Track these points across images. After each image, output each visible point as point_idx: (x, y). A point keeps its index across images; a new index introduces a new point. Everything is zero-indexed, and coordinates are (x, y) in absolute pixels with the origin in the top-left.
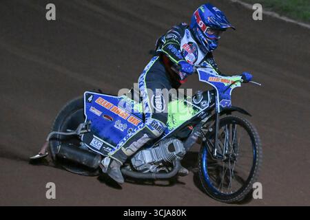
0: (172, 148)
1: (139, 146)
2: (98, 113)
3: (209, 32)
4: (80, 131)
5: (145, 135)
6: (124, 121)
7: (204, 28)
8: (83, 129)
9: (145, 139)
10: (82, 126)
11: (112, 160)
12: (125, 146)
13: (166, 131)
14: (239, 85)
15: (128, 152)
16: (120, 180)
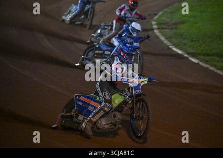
1: (99, 117)
2: (81, 104)
3: (127, 57)
4: (73, 113)
5: (102, 111)
6: (93, 106)
7: (124, 55)
8: (74, 112)
9: (102, 113)
10: (74, 110)
11: (86, 124)
12: (92, 117)
13: (112, 108)
14: (146, 82)
15: (94, 120)
16: (91, 133)
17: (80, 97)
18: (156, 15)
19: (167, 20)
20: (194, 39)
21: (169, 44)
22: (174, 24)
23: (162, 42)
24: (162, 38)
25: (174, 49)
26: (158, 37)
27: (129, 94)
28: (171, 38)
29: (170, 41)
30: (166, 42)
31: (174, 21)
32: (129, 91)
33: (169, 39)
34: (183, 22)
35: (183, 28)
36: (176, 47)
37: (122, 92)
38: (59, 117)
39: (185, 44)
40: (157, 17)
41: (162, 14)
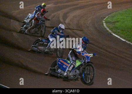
0: (76, 72)
2: (60, 63)
4: (56, 68)
6: (65, 65)
7: (83, 42)
10: (56, 66)
14: (92, 56)
15: (70, 70)
17: (60, 59)
18: (105, 18)
19: (110, 20)
20: (123, 30)
21: (111, 32)
22: (113, 22)
23: (108, 31)
24: (108, 29)
25: (114, 34)
26: (106, 29)
27: (84, 61)
28: (112, 29)
29: (111, 31)
30: (110, 31)
31: (113, 21)
32: (83, 60)
33: (111, 30)
34: (118, 22)
35: (118, 25)
36: (115, 33)
37: (80, 60)
38: (49, 69)
39: (119, 32)
40: (105, 19)
41: (108, 18)
